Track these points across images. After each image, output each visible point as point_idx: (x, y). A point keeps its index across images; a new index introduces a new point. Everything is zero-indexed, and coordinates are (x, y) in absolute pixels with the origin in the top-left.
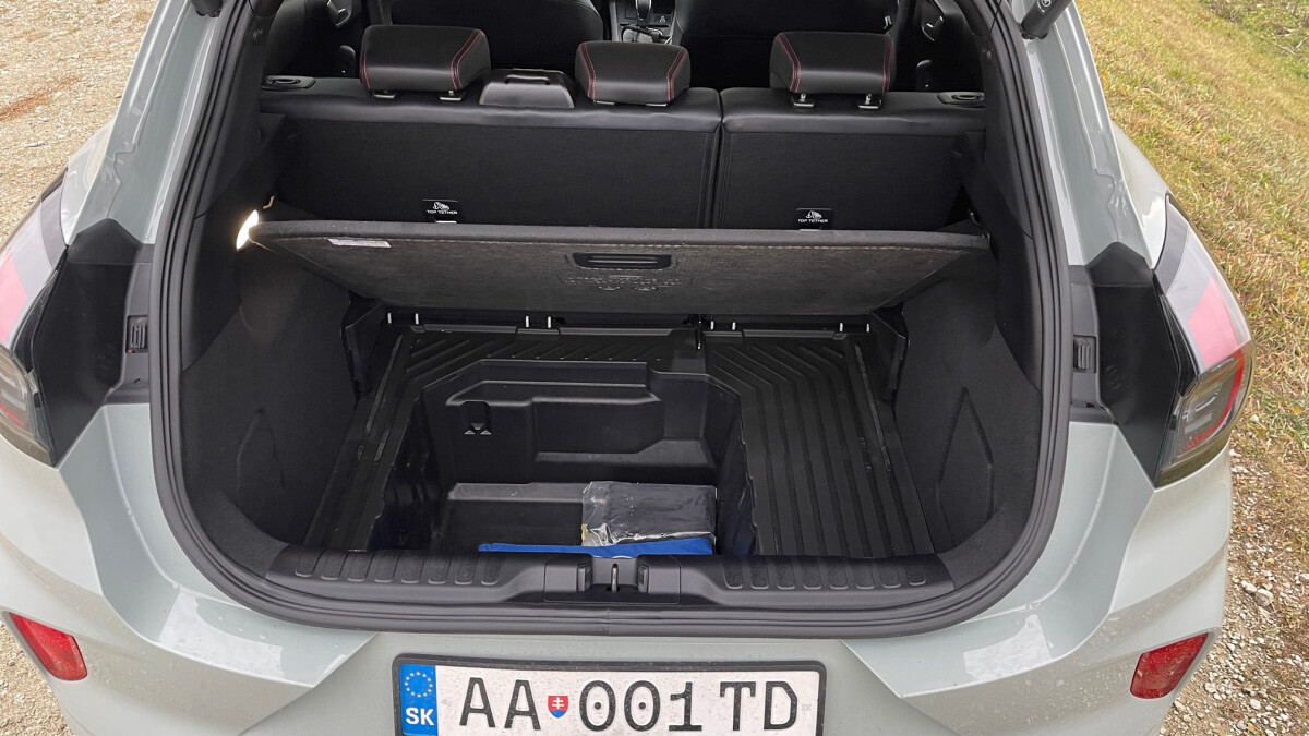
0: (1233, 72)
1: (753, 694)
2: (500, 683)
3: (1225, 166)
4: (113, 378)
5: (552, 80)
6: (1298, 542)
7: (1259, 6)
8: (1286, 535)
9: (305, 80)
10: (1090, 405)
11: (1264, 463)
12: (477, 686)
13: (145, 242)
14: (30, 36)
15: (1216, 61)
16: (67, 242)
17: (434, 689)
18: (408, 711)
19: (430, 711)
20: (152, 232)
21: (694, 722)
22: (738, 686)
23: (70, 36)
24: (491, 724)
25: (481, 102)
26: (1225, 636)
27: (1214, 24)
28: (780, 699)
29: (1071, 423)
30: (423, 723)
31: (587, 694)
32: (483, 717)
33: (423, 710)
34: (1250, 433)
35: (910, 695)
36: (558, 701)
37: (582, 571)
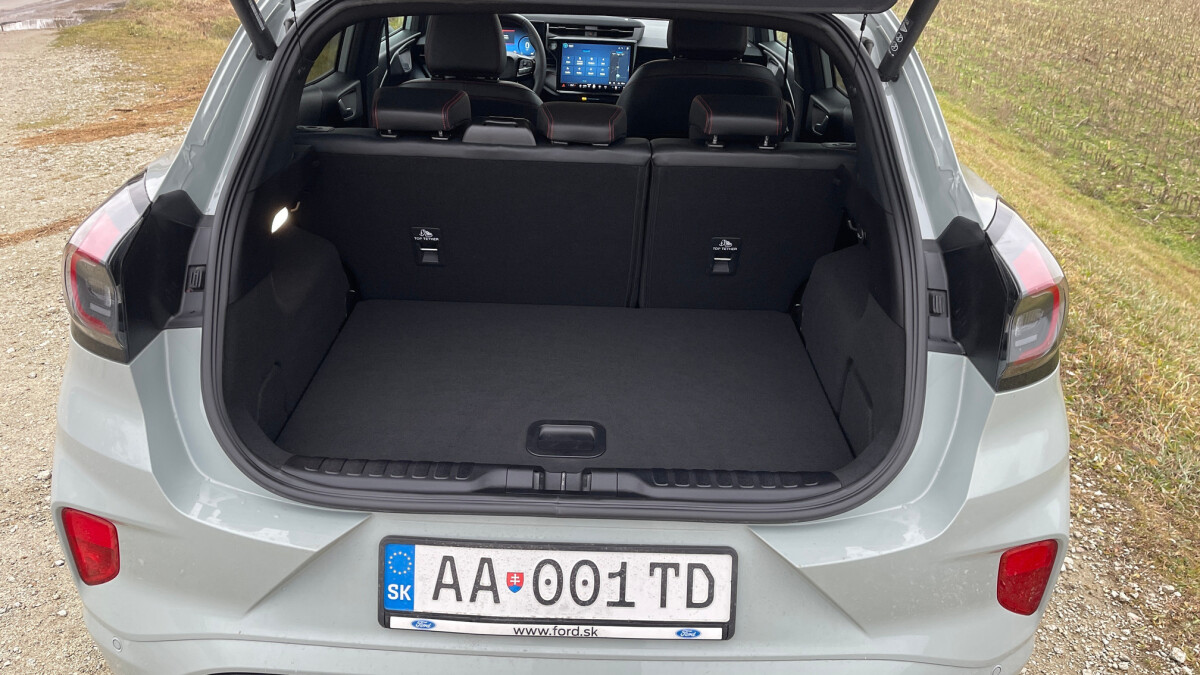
0: (1096, 232)
1: (677, 574)
2: (467, 561)
3: (1088, 291)
4: (174, 308)
5: (520, 124)
6: (1160, 561)
7: (1118, 186)
8: (1150, 556)
9: (326, 129)
10: (945, 340)
11: (1127, 502)
12: (448, 563)
13: (206, 214)
14: (65, 178)
15: (1081, 223)
16: (151, 199)
17: (413, 567)
18: (390, 589)
19: (409, 587)
20: (212, 207)
21: (628, 599)
22: (665, 567)
23: (102, 179)
24: (459, 598)
25: (465, 140)
26: (1098, 633)
27: (1078, 199)
28: (700, 580)
29: (930, 354)
30: (402, 598)
31: (539, 571)
32: (452, 592)
33: (402, 586)
34: (1115, 479)
35: (807, 566)
36: (515, 577)
37: (537, 475)
